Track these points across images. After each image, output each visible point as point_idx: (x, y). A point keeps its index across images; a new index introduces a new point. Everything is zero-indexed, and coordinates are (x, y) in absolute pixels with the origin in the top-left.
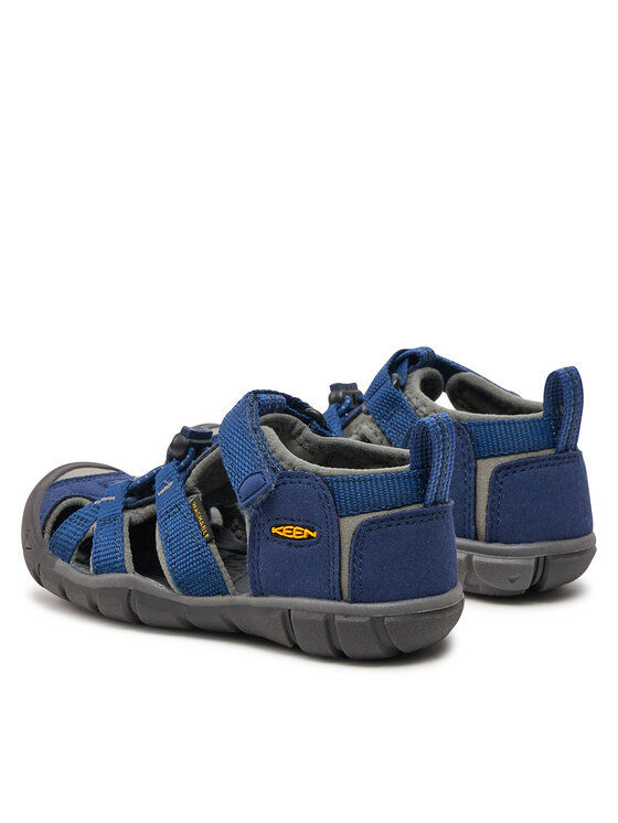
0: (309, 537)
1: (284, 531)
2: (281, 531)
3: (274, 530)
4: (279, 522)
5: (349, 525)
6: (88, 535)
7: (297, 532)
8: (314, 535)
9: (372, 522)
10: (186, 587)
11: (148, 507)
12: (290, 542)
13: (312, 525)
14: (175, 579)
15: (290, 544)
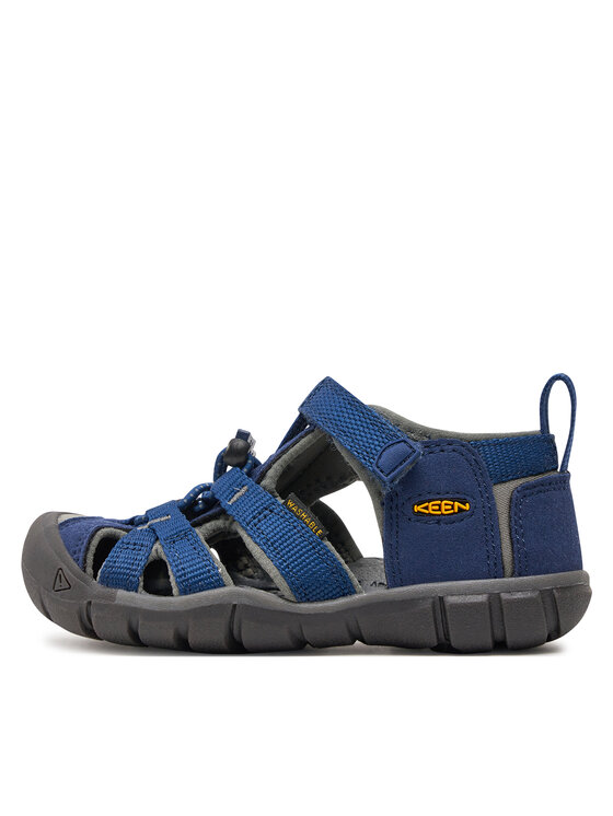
0: (460, 510)
1: (432, 507)
2: (426, 508)
3: (417, 508)
4: (422, 498)
5: (503, 493)
6: (151, 558)
7: (446, 507)
8: (467, 507)
9: (525, 488)
10: (304, 593)
11: (208, 525)
12: (439, 519)
13: (462, 496)
14: (291, 584)
15: (438, 522)
